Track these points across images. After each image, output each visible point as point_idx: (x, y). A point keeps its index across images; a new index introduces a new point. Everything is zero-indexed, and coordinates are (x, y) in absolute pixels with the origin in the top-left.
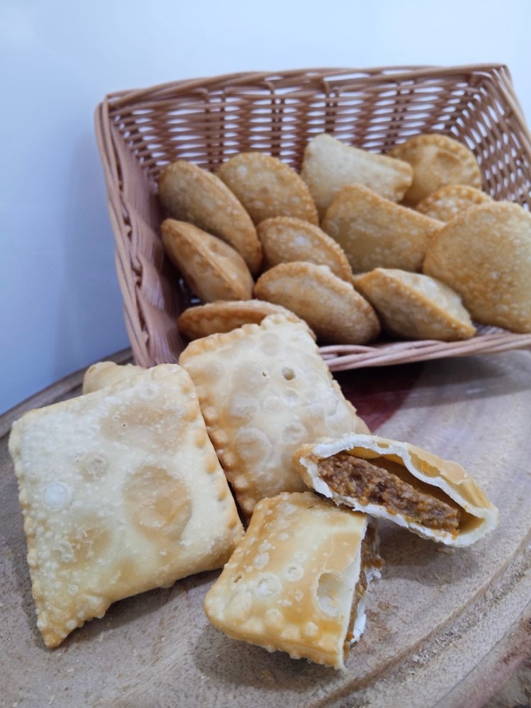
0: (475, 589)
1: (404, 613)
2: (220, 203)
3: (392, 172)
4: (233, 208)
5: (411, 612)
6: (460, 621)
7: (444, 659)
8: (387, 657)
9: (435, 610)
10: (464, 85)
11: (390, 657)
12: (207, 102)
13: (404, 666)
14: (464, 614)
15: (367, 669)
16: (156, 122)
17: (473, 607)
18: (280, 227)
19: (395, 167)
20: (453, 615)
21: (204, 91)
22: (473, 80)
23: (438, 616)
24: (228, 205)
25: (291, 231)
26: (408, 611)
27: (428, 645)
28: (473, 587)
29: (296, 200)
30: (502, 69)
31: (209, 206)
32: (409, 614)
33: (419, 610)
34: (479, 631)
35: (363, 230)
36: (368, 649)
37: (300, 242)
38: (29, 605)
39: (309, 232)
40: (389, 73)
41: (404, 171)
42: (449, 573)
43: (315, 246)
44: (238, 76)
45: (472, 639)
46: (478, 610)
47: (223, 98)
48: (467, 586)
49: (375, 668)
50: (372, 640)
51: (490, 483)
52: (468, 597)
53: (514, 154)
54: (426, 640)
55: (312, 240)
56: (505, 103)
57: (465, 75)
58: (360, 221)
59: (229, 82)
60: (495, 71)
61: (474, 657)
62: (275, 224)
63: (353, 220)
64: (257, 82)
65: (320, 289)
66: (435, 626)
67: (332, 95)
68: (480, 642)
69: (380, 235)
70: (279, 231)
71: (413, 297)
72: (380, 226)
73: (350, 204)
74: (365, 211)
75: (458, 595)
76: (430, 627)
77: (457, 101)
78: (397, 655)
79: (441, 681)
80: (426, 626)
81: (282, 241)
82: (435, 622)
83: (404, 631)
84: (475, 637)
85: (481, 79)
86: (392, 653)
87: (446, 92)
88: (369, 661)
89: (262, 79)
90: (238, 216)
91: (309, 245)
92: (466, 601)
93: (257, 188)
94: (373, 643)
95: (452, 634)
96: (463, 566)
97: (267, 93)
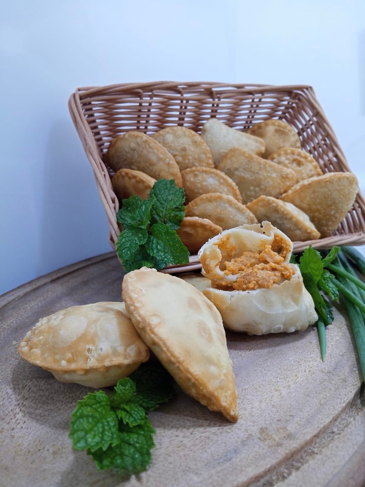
0: (344, 402)
1: (298, 419)
2: (161, 156)
3: (254, 143)
4: (170, 160)
5: (303, 418)
6: (337, 424)
7: (332, 447)
8: (292, 447)
9: (320, 416)
10: (288, 98)
11: (294, 448)
12: (141, 98)
13: (304, 455)
14: (339, 420)
15: (279, 456)
16: (106, 110)
17: (345, 414)
18: (196, 173)
19: (256, 141)
20: (333, 419)
21: (140, 91)
22: (293, 95)
23: (323, 420)
24: (167, 158)
25: (204, 175)
26: (300, 418)
27: (318, 440)
28: (343, 401)
29: (203, 156)
30: (309, 89)
31: (153, 158)
32: (302, 419)
33: (309, 417)
34: (353, 428)
35: (243, 175)
36: (277, 443)
37: (210, 181)
38: (13, 430)
39: (217, 175)
40: (248, 88)
41: (261, 143)
42: (325, 393)
43: (221, 184)
44: (162, 83)
45: (350, 433)
46: (348, 417)
47: (151, 97)
48: (339, 400)
49: (285, 455)
50: (278, 437)
51: (340, 338)
52: (341, 407)
53: (320, 137)
54: (316, 436)
55: (219, 181)
56: (313, 107)
57: (288, 91)
58: (241, 169)
59: (156, 87)
60: (305, 90)
61: (354, 445)
62: (192, 171)
63: (236, 169)
64: (174, 88)
65: (230, 209)
66: (322, 426)
67: (216, 100)
68: (356, 435)
69: (253, 178)
70: (196, 176)
71: (285, 212)
72: (254, 173)
73: (234, 159)
74: (244, 163)
75: (334, 406)
76: (318, 427)
77: (283, 108)
78: (299, 447)
79: (334, 461)
80: (316, 426)
81: (198, 181)
82: (321, 423)
83: (300, 430)
84: (351, 432)
85: (297, 94)
86: (296, 445)
87: (278, 101)
88: (279, 451)
89: (176, 87)
90: (173, 165)
91: (217, 183)
92: (340, 409)
93: (179, 148)
94: (280, 439)
95: (334, 432)
96: (333, 389)
97: (179, 95)
